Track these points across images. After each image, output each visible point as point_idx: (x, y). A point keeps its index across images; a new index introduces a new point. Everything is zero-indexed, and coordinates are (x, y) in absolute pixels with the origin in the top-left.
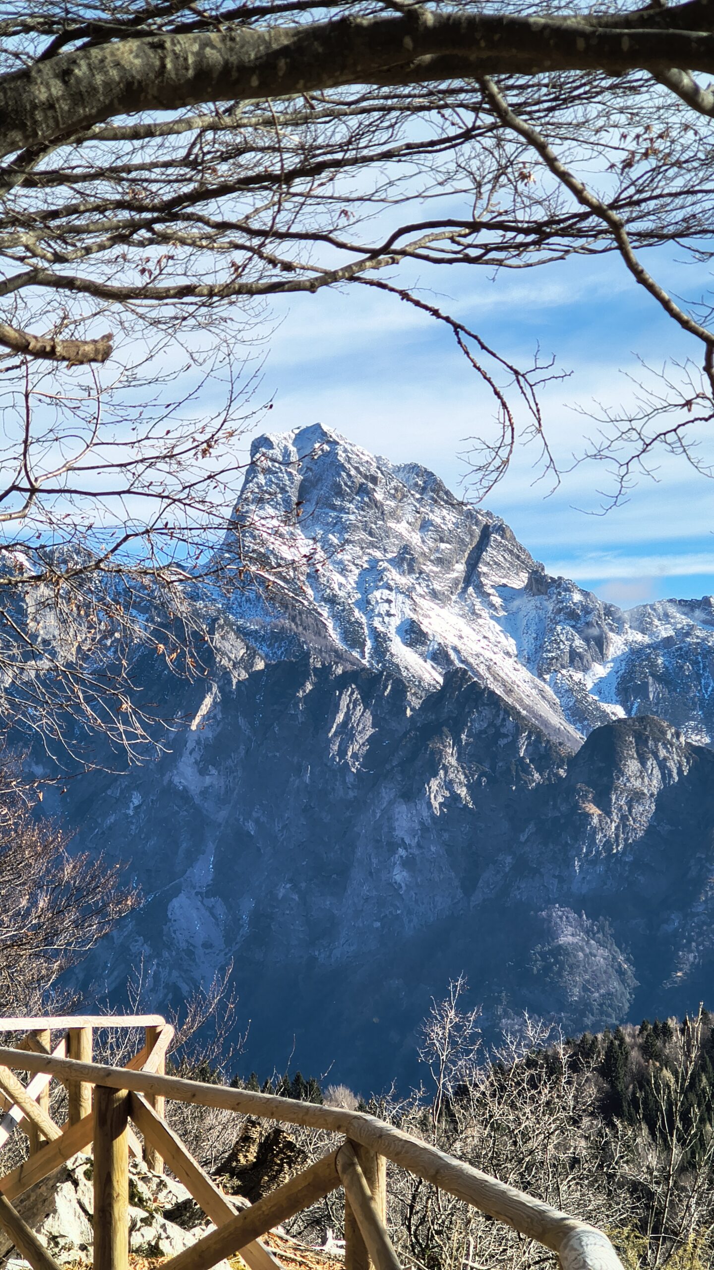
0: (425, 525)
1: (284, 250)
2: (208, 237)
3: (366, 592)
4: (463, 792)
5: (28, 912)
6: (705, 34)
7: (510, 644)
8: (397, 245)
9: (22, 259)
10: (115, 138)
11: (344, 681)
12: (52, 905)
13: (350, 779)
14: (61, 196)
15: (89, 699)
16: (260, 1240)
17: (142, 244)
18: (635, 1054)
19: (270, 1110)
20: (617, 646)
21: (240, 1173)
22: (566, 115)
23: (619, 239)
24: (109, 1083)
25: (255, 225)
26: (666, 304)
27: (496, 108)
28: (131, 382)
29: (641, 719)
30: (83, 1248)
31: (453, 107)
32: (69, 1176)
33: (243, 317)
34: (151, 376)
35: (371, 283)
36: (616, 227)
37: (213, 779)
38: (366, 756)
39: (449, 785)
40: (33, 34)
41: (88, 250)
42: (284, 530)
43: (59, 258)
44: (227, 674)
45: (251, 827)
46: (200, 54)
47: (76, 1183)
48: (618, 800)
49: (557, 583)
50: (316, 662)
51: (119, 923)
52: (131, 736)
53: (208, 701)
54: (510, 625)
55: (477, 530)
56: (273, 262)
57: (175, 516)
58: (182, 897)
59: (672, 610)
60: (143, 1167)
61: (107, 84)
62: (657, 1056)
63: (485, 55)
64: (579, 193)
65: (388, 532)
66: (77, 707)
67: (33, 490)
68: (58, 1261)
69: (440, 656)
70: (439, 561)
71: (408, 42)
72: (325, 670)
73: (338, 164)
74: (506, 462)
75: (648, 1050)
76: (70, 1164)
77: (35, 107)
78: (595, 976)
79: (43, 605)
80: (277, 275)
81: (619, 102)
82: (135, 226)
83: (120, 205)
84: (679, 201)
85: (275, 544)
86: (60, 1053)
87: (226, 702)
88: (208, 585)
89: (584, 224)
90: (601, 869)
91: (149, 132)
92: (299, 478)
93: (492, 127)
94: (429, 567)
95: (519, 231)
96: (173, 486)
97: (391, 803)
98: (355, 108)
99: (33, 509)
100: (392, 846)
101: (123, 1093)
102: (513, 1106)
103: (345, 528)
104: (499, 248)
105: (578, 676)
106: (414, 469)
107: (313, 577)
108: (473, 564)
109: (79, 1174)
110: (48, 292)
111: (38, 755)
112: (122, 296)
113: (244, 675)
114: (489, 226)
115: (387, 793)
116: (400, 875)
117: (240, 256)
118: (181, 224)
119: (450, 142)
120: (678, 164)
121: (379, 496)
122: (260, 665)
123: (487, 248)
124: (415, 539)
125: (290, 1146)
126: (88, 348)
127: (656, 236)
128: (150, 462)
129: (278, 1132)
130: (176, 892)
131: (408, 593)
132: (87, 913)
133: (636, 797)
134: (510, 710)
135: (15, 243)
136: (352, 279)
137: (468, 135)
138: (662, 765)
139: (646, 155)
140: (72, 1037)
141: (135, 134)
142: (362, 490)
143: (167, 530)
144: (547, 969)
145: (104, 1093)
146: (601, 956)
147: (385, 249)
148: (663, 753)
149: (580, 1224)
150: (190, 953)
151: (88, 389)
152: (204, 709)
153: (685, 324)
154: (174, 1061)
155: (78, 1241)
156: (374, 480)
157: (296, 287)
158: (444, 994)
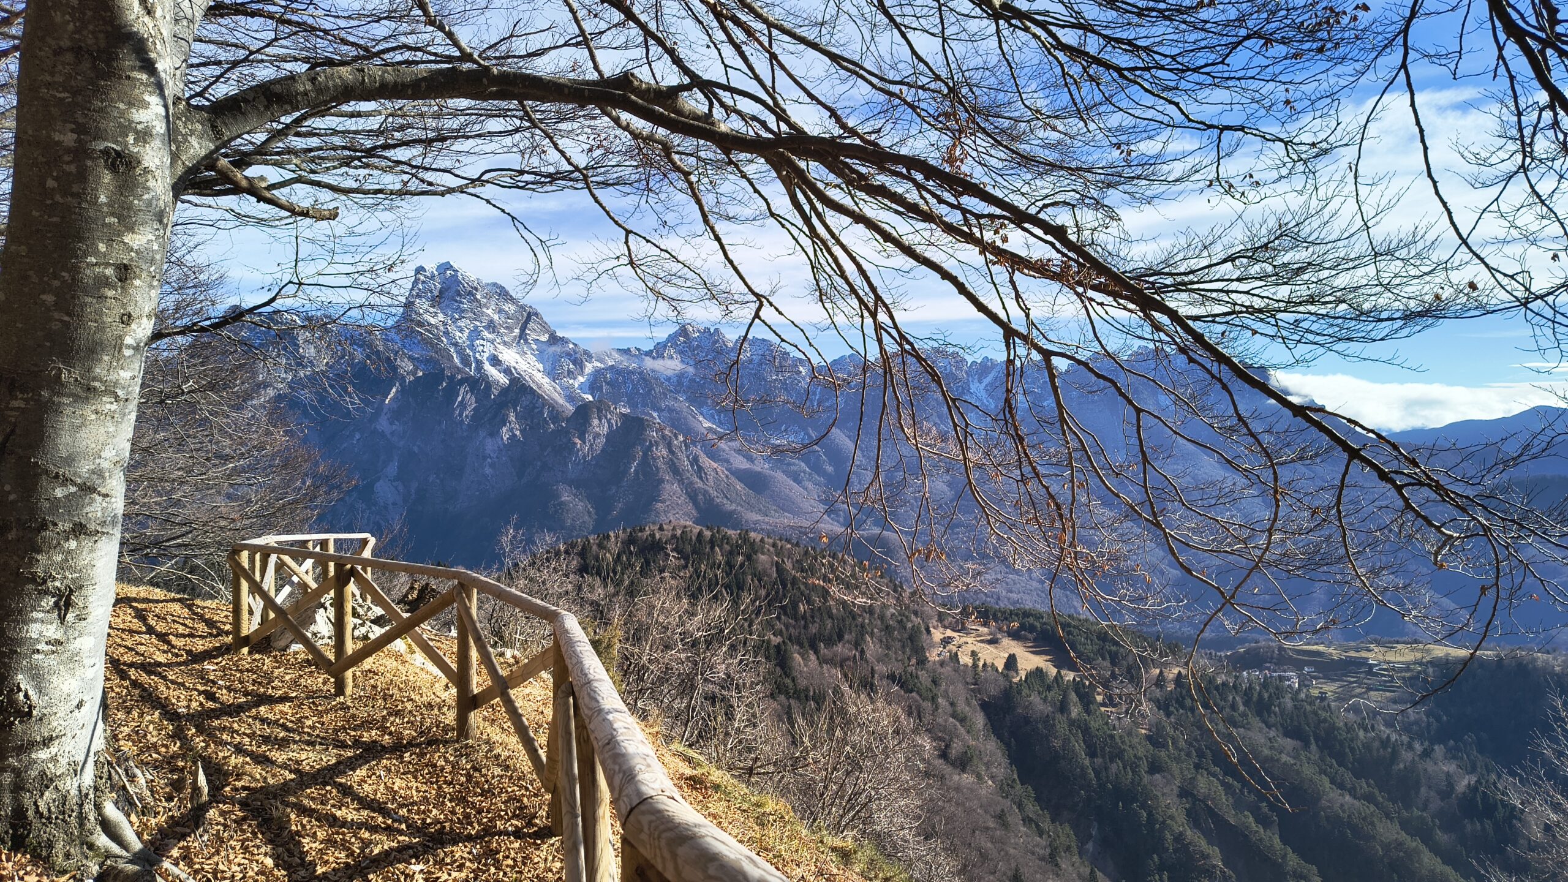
0: (500, 311)
1: (429, 176)
2: (390, 167)
3: (472, 341)
4: (518, 433)
5: (301, 488)
6: (633, 97)
7: (541, 366)
8: (484, 178)
9: (293, 171)
10: (342, 116)
11: (461, 382)
12: (313, 484)
13: (464, 427)
14: (314, 142)
15: (331, 386)
16: (417, 628)
17: (356, 168)
18: (595, 547)
19: (423, 571)
20: (589, 368)
21: (410, 603)
22: (563, 126)
23: (587, 183)
24: (341, 562)
25: (414, 163)
26: (608, 213)
27: (530, 120)
28: (351, 234)
29: (600, 401)
30: (330, 638)
31: (511, 117)
32: (323, 606)
33: (409, 207)
34: (362, 232)
35: (472, 195)
36: (586, 177)
37: (397, 427)
38: (472, 416)
39: (511, 430)
40: (299, 63)
41: (328, 169)
42: (432, 310)
43: (313, 172)
44: (403, 378)
45: (416, 449)
46: (382, 76)
47: (326, 609)
48: (589, 437)
49: (562, 339)
50: (448, 373)
51: (349, 492)
52: (353, 403)
53: (394, 390)
54: (541, 356)
55: (525, 314)
56: (423, 181)
57: (375, 299)
58: (381, 482)
59: (614, 353)
60: (360, 601)
61: (335, 86)
62: (605, 548)
63: (522, 91)
64: (568, 160)
65: (483, 313)
66: (325, 389)
67: (300, 284)
68: (318, 644)
69: (507, 371)
70: (507, 328)
71: (485, 81)
72: (453, 377)
73: (456, 138)
74: (536, 281)
75: (601, 546)
76: (322, 600)
77: (297, 94)
78: (577, 514)
79: (306, 341)
80: (424, 187)
81: (588, 123)
82: (353, 159)
83: (344, 148)
84: (615, 169)
85: (427, 317)
86: (318, 549)
87: (403, 391)
88: (392, 334)
89: (572, 176)
90: (581, 467)
91: (358, 115)
92: (439, 286)
93: (528, 128)
94: (502, 330)
95: (543, 176)
96: (373, 285)
97: (484, 438)
98: (462, 112)
99: (300, 293)
100: (485, 458)
101: (349, 566)
102: (539, 570)
103: (463, 311)
104: (533, 183)
105: (571, 381)
106: (495, 284)
107: (447, 333)
108: (523, 329)
109: (328, 604)
110: (307, 188)
111: (305, 413)
112: (346, 191)
113: (412, 378)
114: (528, 173)
115: (482, 433)
116: (488, 471)
117: (406, 177)
118: (376, 160)
119: (510, 133)
120: (613, 153)
121: (478, 297)
122: (420, 374)
123: (527, 183)
124: (496, 317)
125: (433, 590)
126: (326, 213)
127: (605, 184)
128: (362, 273)
129: (427, 584)
130: (379, 479)
131: (492, 342)
132: (332, 488)
133: (597, 435)
134: (540, 396)
135: (289, 162)
136: (462, 192)
137: (517, 130)
138: (609, 421)
139: (598, 147)
140: (324, 544)
141: (352, 115)
142: (470, 293)
143: (372, 307)
144: (556, 512)
145: (339, 567)
146: (580, 506)
147: (479, 179)
148: (609, 416)
149: (564, 612)
150: (386, 508)
151: (329, 236)
152: (392, 395)
153: (616, 222)
154: (374, 552)
155: (327, 634)
156: (476, 289)
157: (435, 193)
158: (508, 523)
